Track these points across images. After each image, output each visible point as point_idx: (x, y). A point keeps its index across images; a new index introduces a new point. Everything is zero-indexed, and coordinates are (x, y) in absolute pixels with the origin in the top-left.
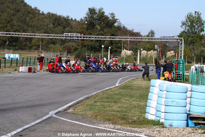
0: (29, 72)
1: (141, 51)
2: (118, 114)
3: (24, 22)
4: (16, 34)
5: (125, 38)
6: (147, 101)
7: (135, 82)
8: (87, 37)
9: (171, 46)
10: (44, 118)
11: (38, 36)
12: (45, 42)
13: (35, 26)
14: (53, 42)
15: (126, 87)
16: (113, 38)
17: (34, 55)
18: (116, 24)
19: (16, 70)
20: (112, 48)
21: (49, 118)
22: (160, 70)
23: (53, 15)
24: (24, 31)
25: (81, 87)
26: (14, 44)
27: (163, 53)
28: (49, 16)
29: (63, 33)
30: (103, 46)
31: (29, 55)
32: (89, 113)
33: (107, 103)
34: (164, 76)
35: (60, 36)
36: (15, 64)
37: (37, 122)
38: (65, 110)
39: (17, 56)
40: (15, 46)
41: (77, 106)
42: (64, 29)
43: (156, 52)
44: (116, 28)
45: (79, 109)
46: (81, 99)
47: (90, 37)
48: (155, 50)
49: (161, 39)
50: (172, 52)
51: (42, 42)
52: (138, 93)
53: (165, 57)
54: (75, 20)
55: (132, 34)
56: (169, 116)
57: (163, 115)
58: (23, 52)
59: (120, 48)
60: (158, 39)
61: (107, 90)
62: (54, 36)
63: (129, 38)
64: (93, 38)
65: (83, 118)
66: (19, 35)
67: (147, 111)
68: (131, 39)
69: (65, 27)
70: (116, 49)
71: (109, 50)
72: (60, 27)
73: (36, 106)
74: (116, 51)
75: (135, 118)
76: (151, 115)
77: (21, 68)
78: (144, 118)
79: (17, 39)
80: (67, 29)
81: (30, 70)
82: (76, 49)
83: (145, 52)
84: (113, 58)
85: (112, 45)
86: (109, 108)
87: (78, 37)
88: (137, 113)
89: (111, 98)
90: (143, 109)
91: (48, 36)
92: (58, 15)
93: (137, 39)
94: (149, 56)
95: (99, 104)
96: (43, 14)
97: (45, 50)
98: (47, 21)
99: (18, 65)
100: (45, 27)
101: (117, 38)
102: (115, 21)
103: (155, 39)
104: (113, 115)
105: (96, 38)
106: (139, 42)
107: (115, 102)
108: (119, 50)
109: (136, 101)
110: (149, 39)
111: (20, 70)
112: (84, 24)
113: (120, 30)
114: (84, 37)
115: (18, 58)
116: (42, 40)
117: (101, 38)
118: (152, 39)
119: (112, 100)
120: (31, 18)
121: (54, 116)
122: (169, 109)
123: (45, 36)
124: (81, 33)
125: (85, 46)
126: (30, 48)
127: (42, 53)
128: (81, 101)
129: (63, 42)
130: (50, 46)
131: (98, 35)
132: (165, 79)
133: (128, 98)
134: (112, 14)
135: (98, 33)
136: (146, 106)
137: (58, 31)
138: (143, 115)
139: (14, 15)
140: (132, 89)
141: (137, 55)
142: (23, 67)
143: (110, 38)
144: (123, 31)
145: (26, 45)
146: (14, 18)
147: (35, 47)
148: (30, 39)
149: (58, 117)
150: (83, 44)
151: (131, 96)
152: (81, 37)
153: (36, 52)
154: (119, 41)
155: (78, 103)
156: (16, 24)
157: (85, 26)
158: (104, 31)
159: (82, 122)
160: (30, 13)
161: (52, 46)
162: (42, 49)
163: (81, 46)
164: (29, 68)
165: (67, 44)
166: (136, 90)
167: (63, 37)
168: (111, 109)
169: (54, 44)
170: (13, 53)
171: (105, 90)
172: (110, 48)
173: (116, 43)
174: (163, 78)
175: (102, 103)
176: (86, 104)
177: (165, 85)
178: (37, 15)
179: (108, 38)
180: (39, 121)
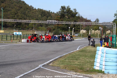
0: (27, 42)
1: (91, 31)
2: (78, 66)
3: (25, 14)
4: (20, 21)
5: (82, 23)
6: (94, 59)
7: (88, 48)
8: (60, 23)
9: (108, 28)
10: (36, 69)
11: (33, 22)
12: (36, 25)
13: (30, 16)
14: (41, 25)
15: (83, 51)
16: (75, 23)
17: (30, 33)
18: (77, 15)
19: (20, 41)
20: (75, 29)
21: (39, 68)
22: (102, 41)
23: (41, 10)
24: (24, 19)
25: (57, 51)
26: (19, 26)
27: (104, 31)
28: (39, 10)
29: (46, 20)
30: (69, 28)
31: (27, 33)
32: (62, 66)
33: (72, 60)
34: (104, 45)
35: (45, 22)
36: (20, 38)
37: (32, 71)
38: (48, 64)
39: (21, 33)
40: (19, 27)
41: (55, 61)
42: (47, 18)
43: (100, 31)
44: (77, 17)
45: (56, 64)
46: (57, 58)
47: (62, 23)
48: (99, 30)
49: (103, 24)
50: (109, 31)
51: (35, 25)
52: (89, 54)
53: (105, 34)
54: (54, 13)
55: (86, 21)
56: (107, 67)
57: (104, 67)
58: (24, 31)
59: (79, 29)
60: (101, 24)
61: (72, 52)
62: (42, 22)
63: (84, 23)
64: (64, 23)
65: (58, 68)
66: (21, 21)
67: (95, 64)
68: (86, 23)
69: (48, 17)
70: (77, 29)
71: (73, 30)
72: (45, 17)
73: (31, 62)
74: (77, 31)
75: (88, 69)
76: (97, 67)
77: (22, 40)
78: (93, 69)
79: (20, 24)
80: (49, 18)
81: (28, 41)
82: (54, 29)
83: (94, 31)
84: (75, 34)
85: (75, 27)
86: (73, 63)
87: (55, 23)
88: (89, 66)
89: (74, 57)
90: (92, 64)
91: (38, 22)
92: (44, 10)
93: (89, 23)
94: (96, 33)
95: (67, 60)
96: (35, 9)
97: (36, 30)
98: (37, 13)
99: (21, 38)
100: (37, 17)
101: (78, 23)
102: (76, 13)
103: (99, 24)
104: (75, 67)
105: (65, 23)
106: (90, 25)
107: (76, 60)
108: (79, 30)
109: (89, 59)
110: (96, 24)
111: (22, 41)
112: (59, 15)
113: (79, 18)
114: (59, 23)
115: (21, 35)
116: (35, 24)
117: (68, 23)
118: (97, 24)
119: (75, 59)
120: (29, 12)
121: (42, 67)
122: (108, 64)
123: (36, 22)
124: (57, 20)
125: (59, 28)
126: (28, 29)
127: (34, 31)
128: (57, 59)
129: (47, 25)
130: (39, 27)
131: (67, 21)
132: (105, 47)
133: (83, 57)
134: (75, 9)
135: (67, 20)
136: (94, 62)
137: (44, 19)
138: (92, 67)
139: (19, 10)
140: (86, 52)
141: (89, 33)
142: (24, 40)
143: (74, 23)
144: (81, 19)
145: (25, 27)
146: (19, 12)
147: (30, 28)
148: (28, 24)
149: (44, 68)
150: (58, 26)
151: (86, 56)
152: (57, 22)
153: (31, 31)
154: (79, 25)
155: (55, 60)
156: (20, 15)
157: (59, 16)
158: (70, 19)
159: (57, 71)
160: (28, 9)
161: (40, 27)
162: (35, 29)
163: (57, 28)
164: (27, 40)
165: (49, 26)
166: (88, 52)
167: (47, 22)
168: (74, 63)
169: (42, 26)
170: (18, 32)
171: (71, 53)
172: (73, 28)
173: (77, 26)
174: (104, 46)
175: (69, 60)
176: (60, 60)
177: (105, 50)
178: (32, 10)
179: (72, 23)
180: (33, 70)
